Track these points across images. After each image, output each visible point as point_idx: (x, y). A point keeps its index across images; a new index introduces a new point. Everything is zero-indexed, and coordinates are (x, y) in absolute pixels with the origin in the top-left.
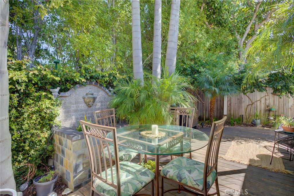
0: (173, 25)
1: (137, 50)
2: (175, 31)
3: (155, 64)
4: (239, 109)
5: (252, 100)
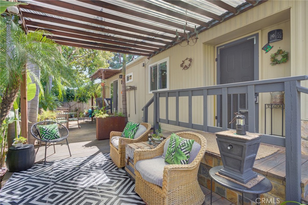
5: (70, 105)
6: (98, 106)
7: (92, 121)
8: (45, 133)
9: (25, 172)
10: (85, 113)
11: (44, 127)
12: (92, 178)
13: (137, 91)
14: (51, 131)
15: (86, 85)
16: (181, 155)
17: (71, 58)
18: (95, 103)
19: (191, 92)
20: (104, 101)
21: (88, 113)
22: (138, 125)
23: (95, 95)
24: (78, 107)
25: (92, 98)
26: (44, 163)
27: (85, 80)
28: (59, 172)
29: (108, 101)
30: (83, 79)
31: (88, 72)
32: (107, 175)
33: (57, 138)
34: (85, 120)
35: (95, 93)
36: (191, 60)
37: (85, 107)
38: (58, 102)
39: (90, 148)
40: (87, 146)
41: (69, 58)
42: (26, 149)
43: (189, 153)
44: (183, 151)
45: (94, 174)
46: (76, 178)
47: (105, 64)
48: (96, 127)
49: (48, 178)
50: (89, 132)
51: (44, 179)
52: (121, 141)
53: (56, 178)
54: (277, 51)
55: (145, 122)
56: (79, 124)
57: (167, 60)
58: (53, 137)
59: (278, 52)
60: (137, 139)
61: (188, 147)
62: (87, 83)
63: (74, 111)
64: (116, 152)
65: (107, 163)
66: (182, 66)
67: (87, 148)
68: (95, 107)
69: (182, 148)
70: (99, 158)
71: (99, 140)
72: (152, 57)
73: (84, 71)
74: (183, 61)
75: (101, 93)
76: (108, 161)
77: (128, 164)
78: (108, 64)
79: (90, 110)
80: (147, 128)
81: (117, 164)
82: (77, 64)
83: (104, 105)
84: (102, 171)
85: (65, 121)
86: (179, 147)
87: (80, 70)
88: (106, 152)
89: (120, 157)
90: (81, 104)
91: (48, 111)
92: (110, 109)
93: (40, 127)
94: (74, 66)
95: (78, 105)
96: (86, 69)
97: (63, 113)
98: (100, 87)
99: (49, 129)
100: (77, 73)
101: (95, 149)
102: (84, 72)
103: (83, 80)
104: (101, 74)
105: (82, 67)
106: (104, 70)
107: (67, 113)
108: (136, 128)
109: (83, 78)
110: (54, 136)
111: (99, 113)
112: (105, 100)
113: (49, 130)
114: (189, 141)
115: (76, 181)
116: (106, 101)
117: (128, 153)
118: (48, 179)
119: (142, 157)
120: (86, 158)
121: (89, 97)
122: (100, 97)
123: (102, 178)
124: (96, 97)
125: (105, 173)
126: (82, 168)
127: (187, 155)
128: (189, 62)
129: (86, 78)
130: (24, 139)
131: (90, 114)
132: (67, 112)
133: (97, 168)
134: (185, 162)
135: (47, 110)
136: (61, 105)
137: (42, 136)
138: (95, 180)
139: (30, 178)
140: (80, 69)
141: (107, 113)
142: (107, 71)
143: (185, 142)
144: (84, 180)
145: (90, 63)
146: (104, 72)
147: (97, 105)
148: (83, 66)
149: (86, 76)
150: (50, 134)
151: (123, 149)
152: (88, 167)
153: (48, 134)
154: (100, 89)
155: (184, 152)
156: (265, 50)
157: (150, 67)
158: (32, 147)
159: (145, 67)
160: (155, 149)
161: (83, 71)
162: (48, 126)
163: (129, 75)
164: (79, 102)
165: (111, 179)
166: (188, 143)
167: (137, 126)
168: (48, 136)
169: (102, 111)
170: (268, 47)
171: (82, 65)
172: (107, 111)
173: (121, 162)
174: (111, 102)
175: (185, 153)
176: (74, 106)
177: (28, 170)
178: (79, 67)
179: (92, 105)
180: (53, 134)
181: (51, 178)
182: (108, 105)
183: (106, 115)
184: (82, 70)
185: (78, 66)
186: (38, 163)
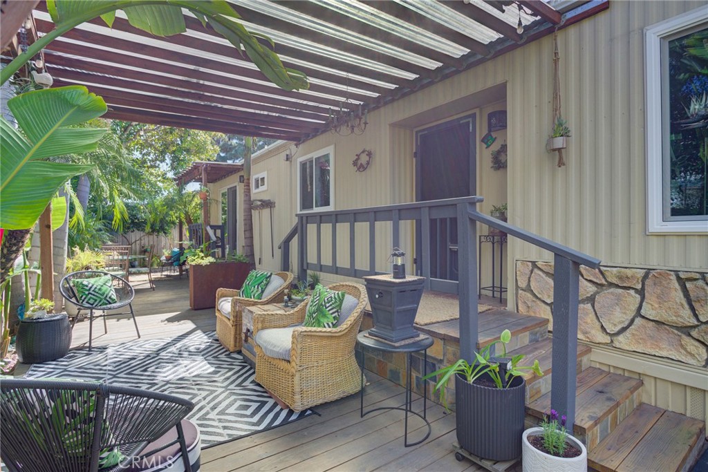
6: (194, 242)
7: (181, 274)
8: (87, 293)
9: (54, 363)
10: (163, 258)
11: (85, 282)
12: (182, 368)
13: (276, 210)
14: (100, 289)
15: (166, 194)
16: (324, 316)
17: (131, 134)
18: (188, 234)
19: (374, 215)
20: (206, 230)
21: (171, 257)
22: (270, 276)
23: (186, 219)
24: (147, 245)
25: (181, 224)
26: (88, 349)
27: (163, 182)
28: (120, 361)
29: (215, 230)
30: (159, 181)
31: (169, 165)
32: (209, 363)
33: (110, 303)
34: (164, 273)
35: (186, 213)
36: (369, 154)
37: (163, 244)
38: (103, 234)
39: (176, 323)
40: (170, 320)
41: (126, 133)
42: (54, 320)
43: (337, 311)
44: (328, 309)
45: (186, 362)
46: (153, 368)
47: (210, 147)
48: (188, 287)
49: (101, 369)
50: (174, 297)
51: (94, 371)
52: (235, 304)
53: (115, 369)
54: (500, 146)
55: (284, 271)
56: (151, 281)
57: (329, 150)
58: (104, 301)
59: (501, 148)
60: (266, 299)
61: (336, 302)
62: (168, 190)
63: (138, 253)
64: (227, 325)
65: (210, 346)
66: (355, 163)
67: (171, 324)
68: (186, 243)
69: (327, 305)
70: (195, 339)
71: (196, 310)
72: (303, 142)
73: (162, 161)
74: (357, 155)
75: (200, 213)
76: (211, 342)
77: (246, 341)
78: (215, 146)
79: (176, 250)
80: (285, 281)
81: (228, 346)
82: (143, 146)
83: (205, 239)
84: (200, 358)
85: (121, 272)
86: (323, 303)
87: (150, 161)
88: (208, 329)
89: (233, 333)
90: (155, 237)
91: (88, 252)
92: (220, 249)
93: (78, 282)
94: (137, 151)
95: (147, 241)
96: (164, 157)
97: (116, 257)
98: (197, 200)
99: (95, 286)
100: (145, 167)
101: (188, 325)
102: (161, 164)
103: (158, 183)
104: (200, 175)
105: (155, 154)
106: (207, 164)
107: (125, 257)
108: (265, 282)
109: (159, 179)
110: (105, 298)
111: (194, 256)
112: (208, 229)
113: (96, 288)
114: (338, 294)
115: (153, 372)
116: (211, 232)
117: (247, 323)
118: (101, 372)
119: (267, 324)
120: (169, 340)
121: (173, 223)
122: (199, 222)
123: (201, 367)
124: (189, 221)
125: (206, 360)
126: (163, 354)
127: (334, 315)
128: (367, 158)
129: (164, 178)
130: (48, 304)
131: (177, 260)
132: (126, 254)
133: (191, 353)
134: (331, 325)
135: (85, 249)
136: (112, 241)
137: (83, 298)
138: (188, 370)
139: (65, 370)
140: (150, 158)
141: (213, 255)
142: (212, 167)
143: (333, 295)
144: (168, 371)
145: (174, 146)
146: (206, 169)
147: (191, 240)
148: (159, 150)
149: (166, 174)
150: (97, 295)
151: (237, 318)
152: (174, 353)
153: (94, 295)
154: (197, 204)
155: (329, 311)
156: (485, 143)
157: (301, 162)
158: (65, 318)
159: (291, 161)
160: (292, 312)
161: (158, 162)
162: (92, 281)
163: (260, 176)
164: (149, 234)
165: (216, 368)
166: (336, 296)
167: (267, 278)
168: (93, 299)
169: (202, 251)
170: (490, 137)
171: (156, 149)
172: (213, 251)
173: (235, 342)
174: (223, 234)
175: (331, 312)
176: (138, 242)
177: (59, 360)
178: (148, 154)
179: (181, 239)
180: (103, 294)
181: (105, 370)
182: (214, 239)
183: (211, 259)
184: (156, 159)
185: (145, 151)
186: (76, 350)
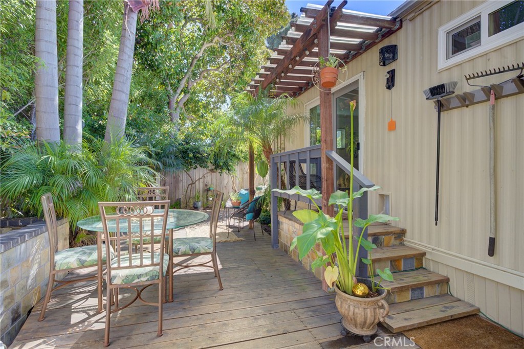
0: (125, 69)
1: (50, 86)
2: (127, 78)
3: (72, 115)
4: (176, 191)
5: (192, 178)
24: (210, 183)
31: (230, 105)
87: (213, 103)
95: (211, 178)
96: (225, 98)
102: (222, 105)
164: (212, 171)
176: (202, 180)
178: (212, 96)
184: (218, 101)
185: (209, 93)
